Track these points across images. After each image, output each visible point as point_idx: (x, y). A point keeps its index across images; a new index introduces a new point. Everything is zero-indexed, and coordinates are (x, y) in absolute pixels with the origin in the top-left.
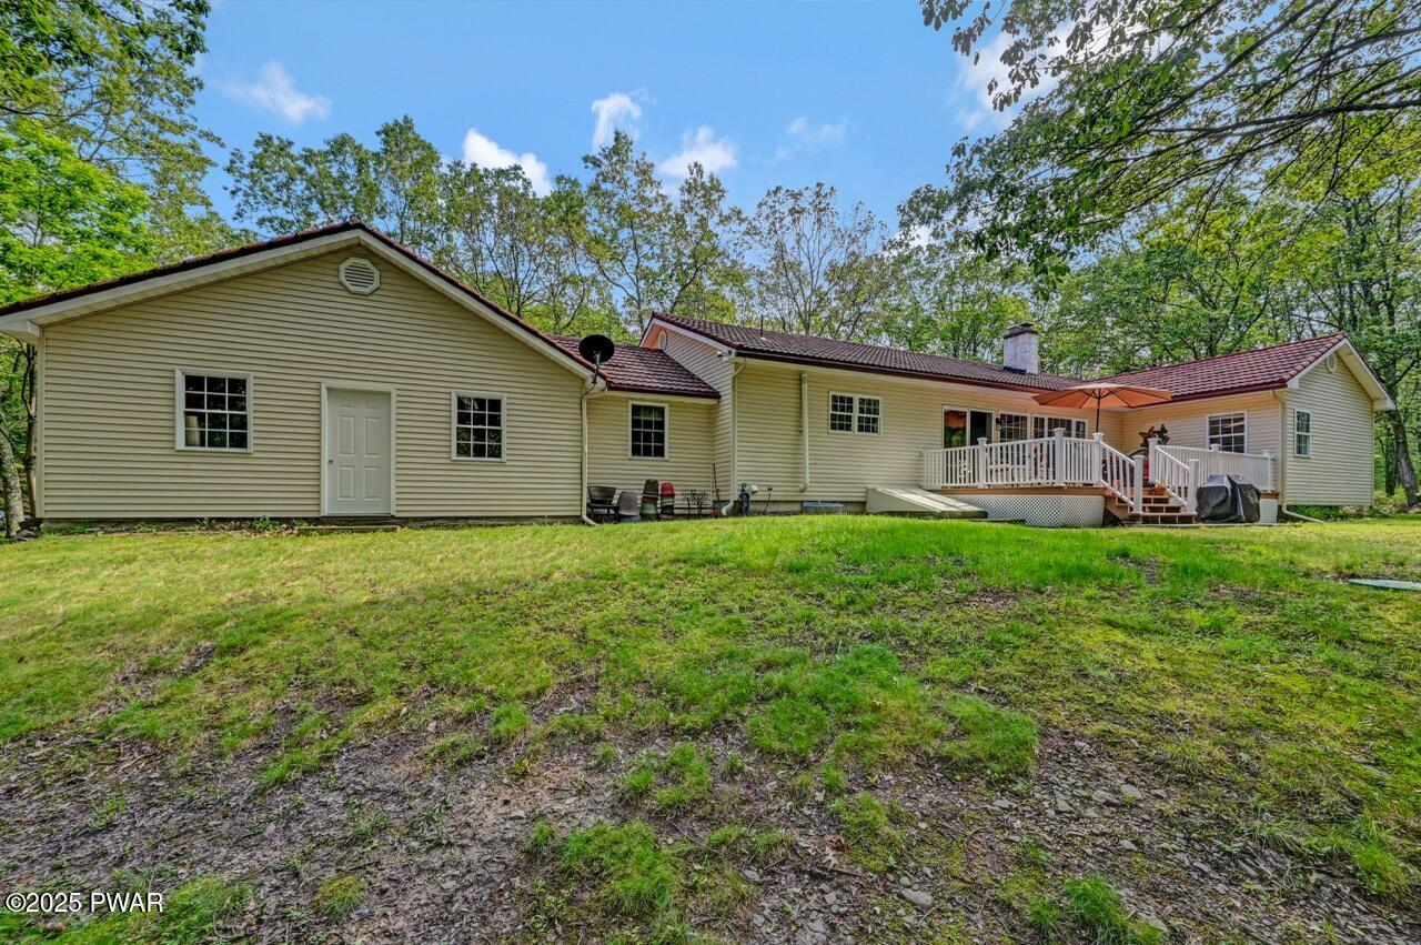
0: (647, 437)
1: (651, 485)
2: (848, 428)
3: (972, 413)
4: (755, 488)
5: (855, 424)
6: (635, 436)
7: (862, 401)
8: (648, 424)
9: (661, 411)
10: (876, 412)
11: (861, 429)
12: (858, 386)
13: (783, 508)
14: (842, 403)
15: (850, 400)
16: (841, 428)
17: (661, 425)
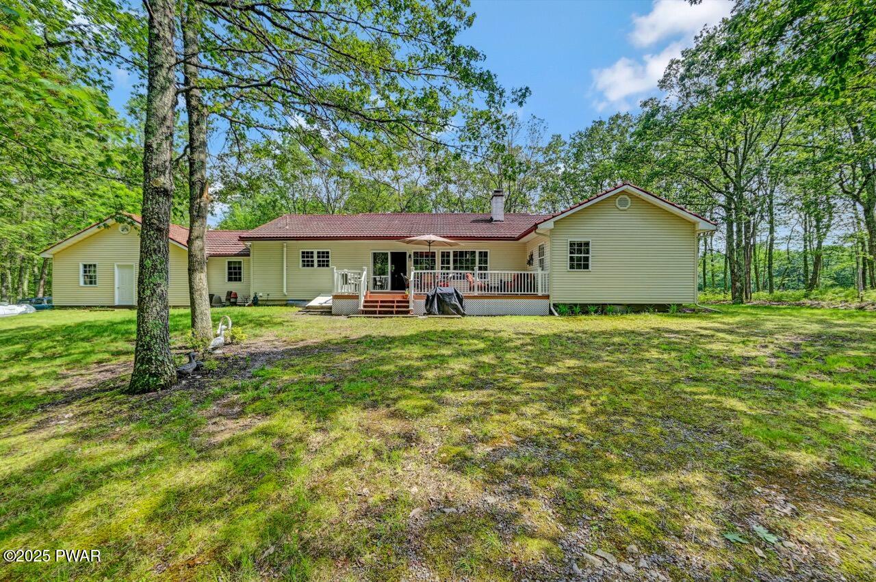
0: (236, 274)
1: (229, 293)
2: (312, 266)
3: (392, 253)
4: (261, 294)
5: (316, 263)
6: (230, 274)
7: (319, 253)
8: (235, 268)
9: (240, 263)
10: (328, 257)
11: (319, 266)
12: (315, 247)
13: (276, 303)
14: (307, 255)
15: (312, 253)
16: (308, 266)
17: (240, 268)
